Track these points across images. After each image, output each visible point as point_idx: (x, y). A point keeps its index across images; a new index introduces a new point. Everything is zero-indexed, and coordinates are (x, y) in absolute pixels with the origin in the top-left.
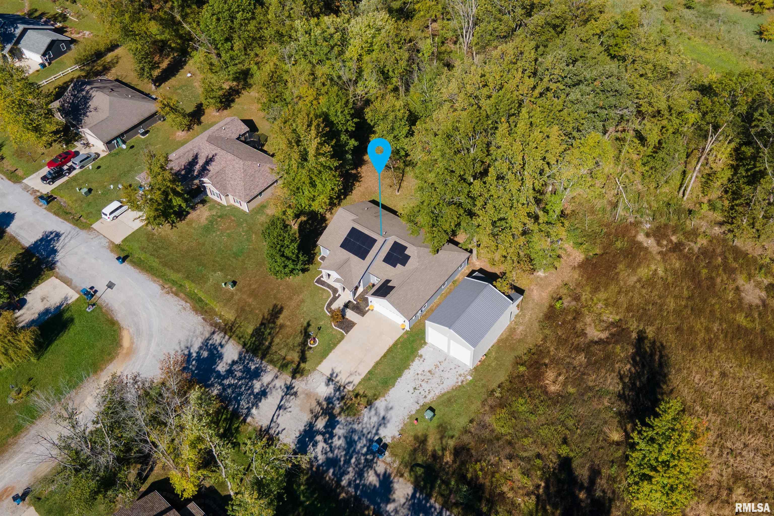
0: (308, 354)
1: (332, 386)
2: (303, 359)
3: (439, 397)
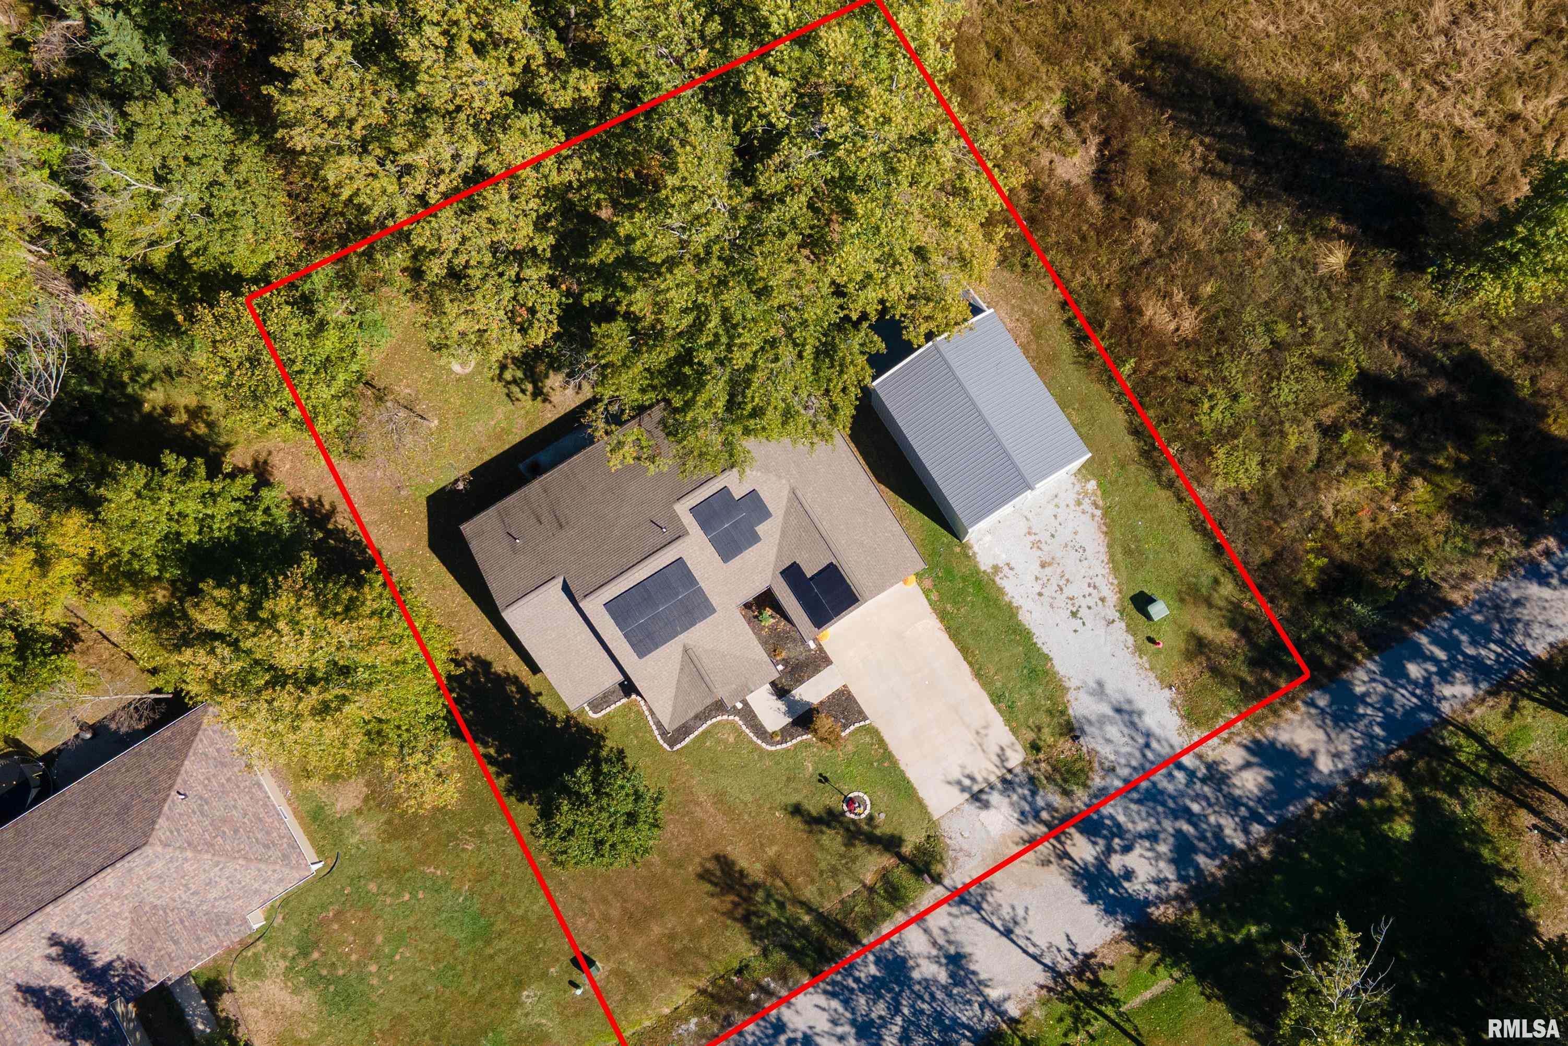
0: (884, 827)
1: (995, 798)
2: (891, 844)
3: (1115, 570)
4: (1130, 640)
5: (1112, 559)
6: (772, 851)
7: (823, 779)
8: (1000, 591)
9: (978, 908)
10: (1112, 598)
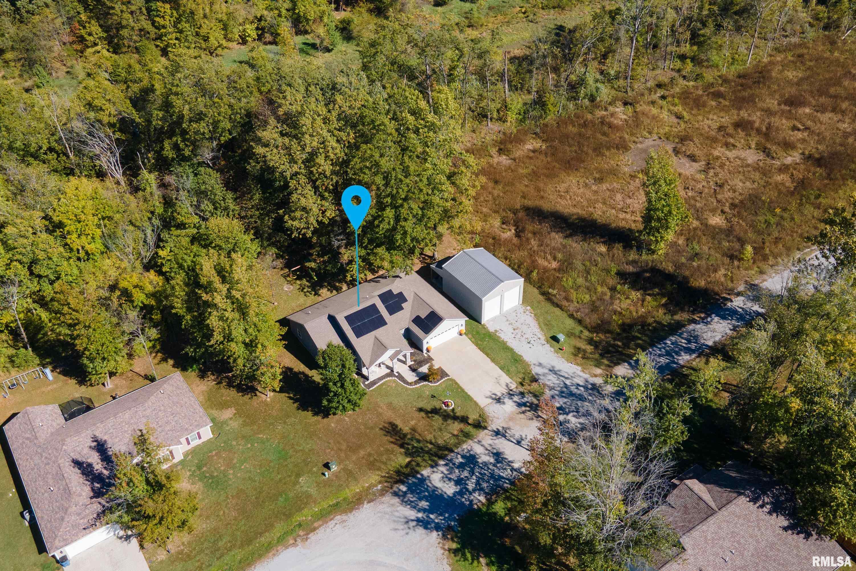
0: (459, 413)
2: (464, 420)
4: (552, 349)
5: (540, 327)
6: (413, 423)
7: (433, 396)
8: (499, 337)
9: (505, 437)
10: (543, 338)
